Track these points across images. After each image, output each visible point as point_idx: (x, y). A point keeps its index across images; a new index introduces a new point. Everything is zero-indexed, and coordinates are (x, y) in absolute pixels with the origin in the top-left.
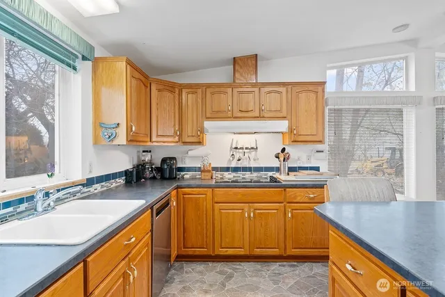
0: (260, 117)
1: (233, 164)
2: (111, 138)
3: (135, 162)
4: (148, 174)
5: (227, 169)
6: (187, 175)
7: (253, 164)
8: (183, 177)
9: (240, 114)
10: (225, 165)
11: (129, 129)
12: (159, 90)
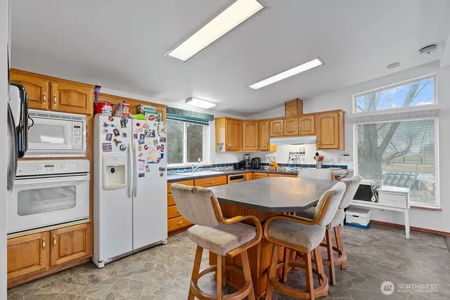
0: (299, 135)
1: (291, 162)
2: (221, 149)
3: (242, 160)
4: (247, 166)
5: (287, 165)
6: (267, 168)
7: (302, 163)
8: (263, 169)
9: (287, 134)
10: (286, 163)
11: (226, 145)
12: (247, 125)
